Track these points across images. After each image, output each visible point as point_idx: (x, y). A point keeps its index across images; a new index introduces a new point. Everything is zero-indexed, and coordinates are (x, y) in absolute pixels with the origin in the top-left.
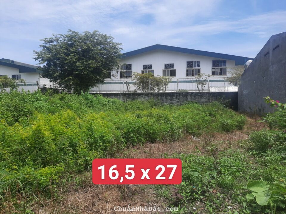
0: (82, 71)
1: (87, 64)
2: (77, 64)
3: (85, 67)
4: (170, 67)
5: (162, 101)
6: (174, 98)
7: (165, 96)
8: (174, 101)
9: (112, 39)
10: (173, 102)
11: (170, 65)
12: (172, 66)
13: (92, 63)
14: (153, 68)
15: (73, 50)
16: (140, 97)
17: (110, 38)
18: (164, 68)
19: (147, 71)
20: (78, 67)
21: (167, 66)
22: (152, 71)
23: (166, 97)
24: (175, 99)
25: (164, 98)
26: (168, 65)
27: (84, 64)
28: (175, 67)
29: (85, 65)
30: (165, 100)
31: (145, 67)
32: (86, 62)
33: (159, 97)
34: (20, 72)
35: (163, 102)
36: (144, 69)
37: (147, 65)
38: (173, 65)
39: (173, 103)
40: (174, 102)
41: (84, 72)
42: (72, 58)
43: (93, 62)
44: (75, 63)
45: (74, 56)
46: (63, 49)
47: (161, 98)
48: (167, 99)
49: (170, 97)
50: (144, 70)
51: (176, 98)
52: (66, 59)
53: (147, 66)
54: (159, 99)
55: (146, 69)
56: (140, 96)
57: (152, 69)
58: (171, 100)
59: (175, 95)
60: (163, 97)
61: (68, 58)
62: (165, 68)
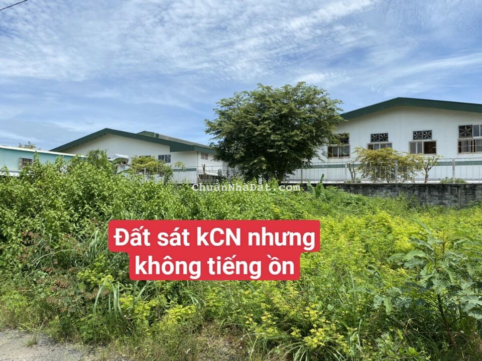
0: (279, 147)
1: (287, 138)
2: (272, 137)
3: (285, 141)
4: (424, 136)
5: (423, 198)
6: (447, 194)
7: (427, 191)
8: (446, 199)
9: (324, 93)
10: (444, 201)
11: (425, 133)
12: (429, 134)
13: (296, 134)
14: (390, 140)
15: (266, 116)
16: (377, 191)
17: (322, 93)
18: (412, 139)
19: (378, 145)
20: (274, 141)
21: (417, 135)
22: (388, 144)
23: (429, 192)
24: (450, 197)
25: (426, 194)
26: (421, 134)
27: (284, 136)
28: (434, 138)
29: (284, 138)
30: (427, 197)
31: (375, 138)
32: (285, 133)
33: (416, 193)
34: (171, 151)
35: (424, 200)
36: (372, 140)
37: (378, 134)
38: (431, 134)
39: (444, 204)
40: (446, 202)
41: (283, 150)
42: (264, 128)
43: (298, 133)
44: (269, 135)
45: (269, 124)
46: (251, 115)
47: (419, 194)
48: (432, 196)
49: (438, 192)
50: (372, 143)
51: (452, 193)
52: (255, 130)
53: (378, 136)
54: (415, 196)
55: (376, 141)
56: (377, 189)
57: (387, 141)
58: (441, 198)
59: (449, 188)
60: (425, 192)
61: (259, 128)
62: (414, 139)
